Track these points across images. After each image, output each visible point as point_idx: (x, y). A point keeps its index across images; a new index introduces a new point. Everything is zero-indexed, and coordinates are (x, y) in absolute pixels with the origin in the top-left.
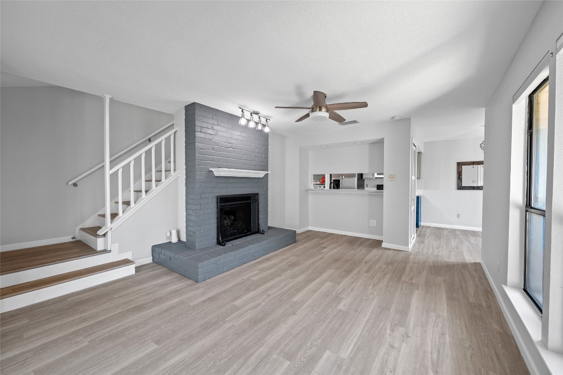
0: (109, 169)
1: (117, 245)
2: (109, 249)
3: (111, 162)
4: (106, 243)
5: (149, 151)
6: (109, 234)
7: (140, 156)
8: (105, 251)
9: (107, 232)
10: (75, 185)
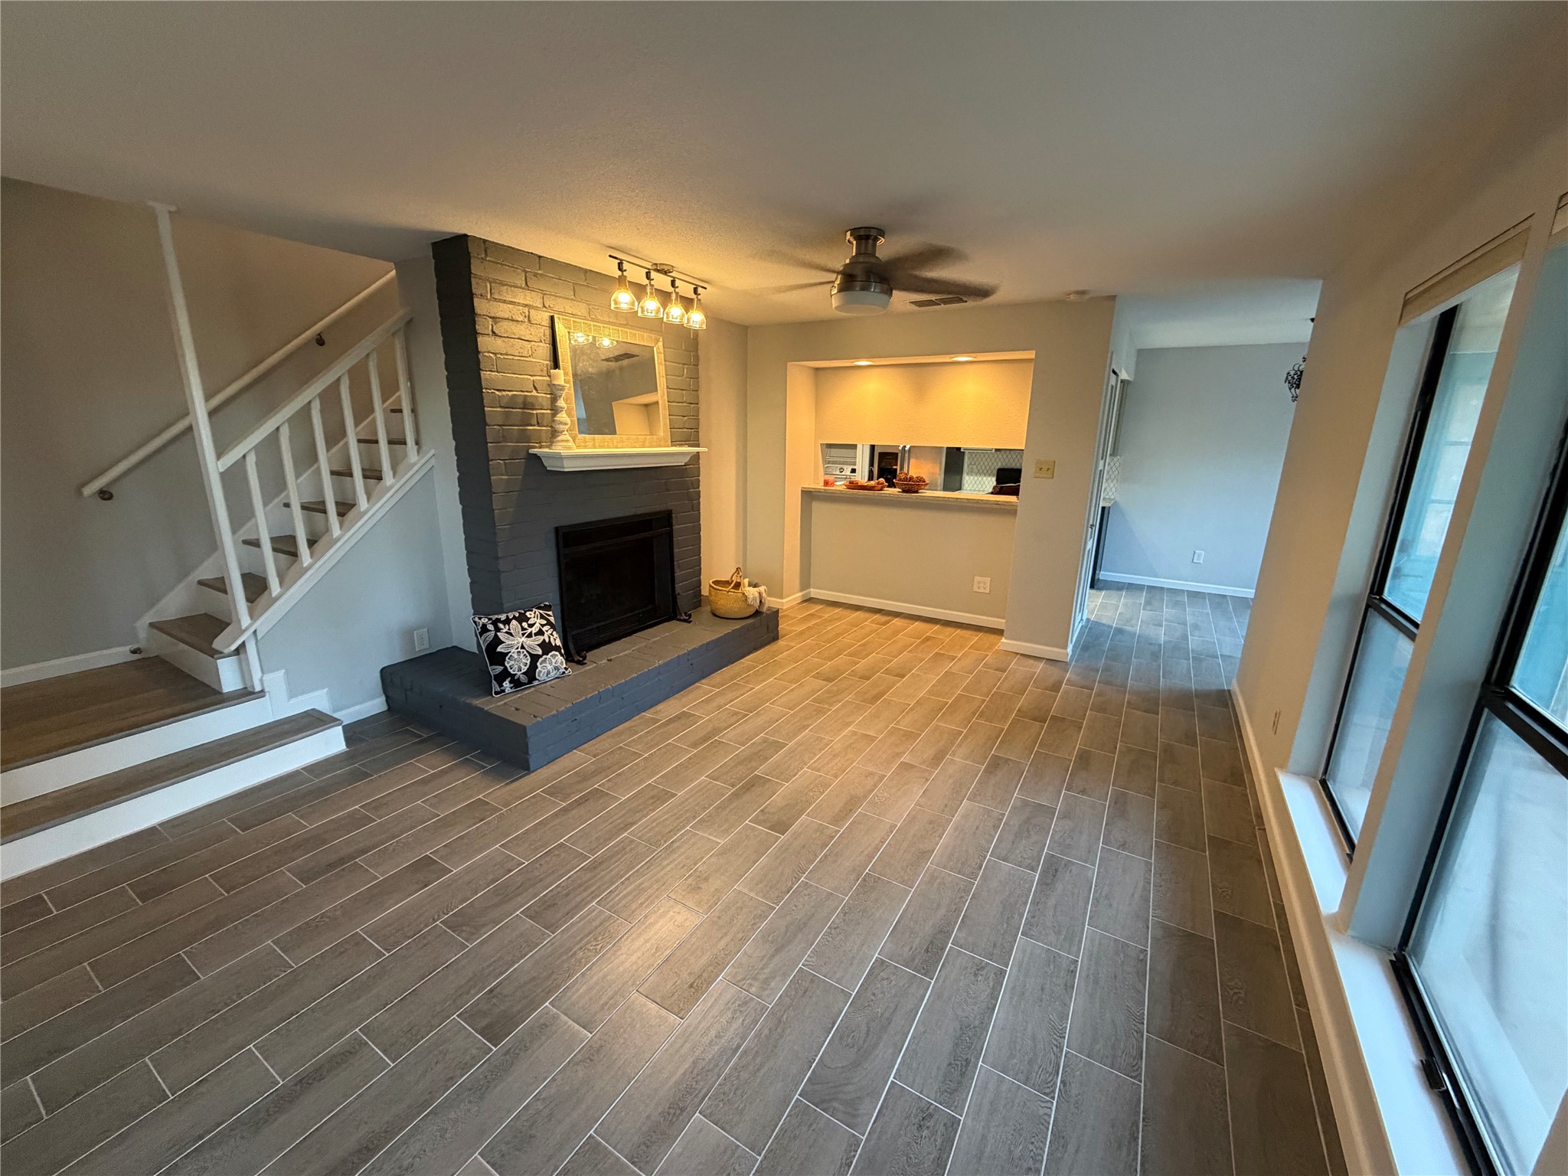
0: (214, 460)
1: (280, 674)
2: (258, 688)
3: (212, 414)
4: (244, 672)
5: (333, 390)
6: (251, 649)
7: (307, 408)
8: (247, 694)
9: (243, 644)
10: (105, 495)
